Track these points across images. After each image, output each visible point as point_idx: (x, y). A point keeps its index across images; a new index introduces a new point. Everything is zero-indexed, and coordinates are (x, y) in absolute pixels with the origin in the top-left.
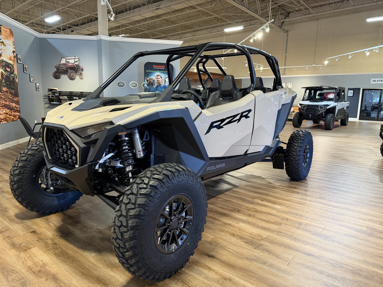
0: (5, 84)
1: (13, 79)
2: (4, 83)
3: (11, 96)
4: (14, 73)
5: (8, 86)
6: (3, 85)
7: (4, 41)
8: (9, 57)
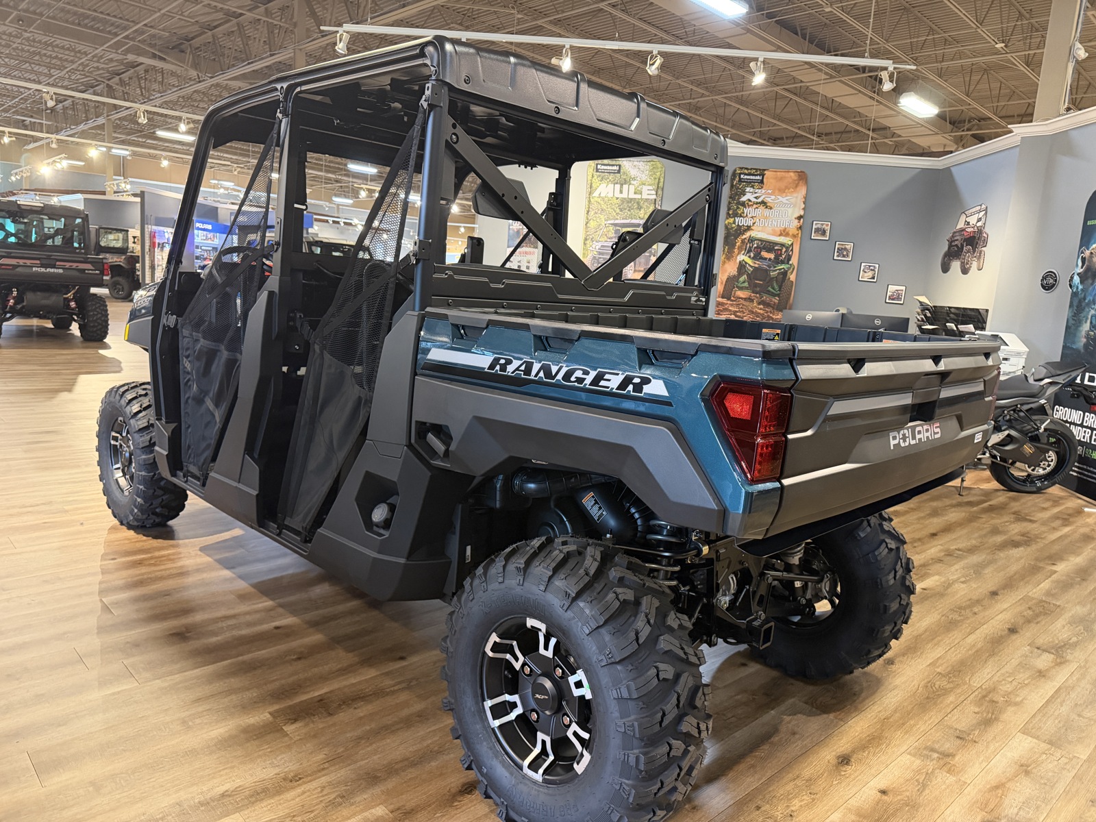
0: (746, 284)
1: (785, 274)
2: (744, 282)
3: (761, 309)
4: (790, 262)
5: (758, 289)
6: (737, 287)
7: (768, 200)
8: (778, 230)
